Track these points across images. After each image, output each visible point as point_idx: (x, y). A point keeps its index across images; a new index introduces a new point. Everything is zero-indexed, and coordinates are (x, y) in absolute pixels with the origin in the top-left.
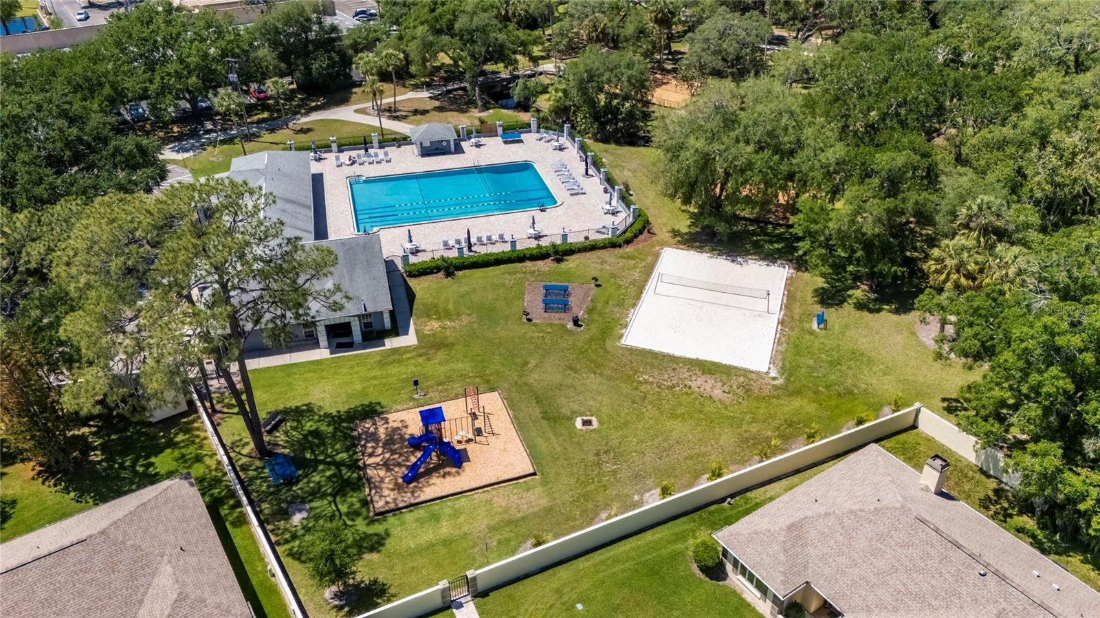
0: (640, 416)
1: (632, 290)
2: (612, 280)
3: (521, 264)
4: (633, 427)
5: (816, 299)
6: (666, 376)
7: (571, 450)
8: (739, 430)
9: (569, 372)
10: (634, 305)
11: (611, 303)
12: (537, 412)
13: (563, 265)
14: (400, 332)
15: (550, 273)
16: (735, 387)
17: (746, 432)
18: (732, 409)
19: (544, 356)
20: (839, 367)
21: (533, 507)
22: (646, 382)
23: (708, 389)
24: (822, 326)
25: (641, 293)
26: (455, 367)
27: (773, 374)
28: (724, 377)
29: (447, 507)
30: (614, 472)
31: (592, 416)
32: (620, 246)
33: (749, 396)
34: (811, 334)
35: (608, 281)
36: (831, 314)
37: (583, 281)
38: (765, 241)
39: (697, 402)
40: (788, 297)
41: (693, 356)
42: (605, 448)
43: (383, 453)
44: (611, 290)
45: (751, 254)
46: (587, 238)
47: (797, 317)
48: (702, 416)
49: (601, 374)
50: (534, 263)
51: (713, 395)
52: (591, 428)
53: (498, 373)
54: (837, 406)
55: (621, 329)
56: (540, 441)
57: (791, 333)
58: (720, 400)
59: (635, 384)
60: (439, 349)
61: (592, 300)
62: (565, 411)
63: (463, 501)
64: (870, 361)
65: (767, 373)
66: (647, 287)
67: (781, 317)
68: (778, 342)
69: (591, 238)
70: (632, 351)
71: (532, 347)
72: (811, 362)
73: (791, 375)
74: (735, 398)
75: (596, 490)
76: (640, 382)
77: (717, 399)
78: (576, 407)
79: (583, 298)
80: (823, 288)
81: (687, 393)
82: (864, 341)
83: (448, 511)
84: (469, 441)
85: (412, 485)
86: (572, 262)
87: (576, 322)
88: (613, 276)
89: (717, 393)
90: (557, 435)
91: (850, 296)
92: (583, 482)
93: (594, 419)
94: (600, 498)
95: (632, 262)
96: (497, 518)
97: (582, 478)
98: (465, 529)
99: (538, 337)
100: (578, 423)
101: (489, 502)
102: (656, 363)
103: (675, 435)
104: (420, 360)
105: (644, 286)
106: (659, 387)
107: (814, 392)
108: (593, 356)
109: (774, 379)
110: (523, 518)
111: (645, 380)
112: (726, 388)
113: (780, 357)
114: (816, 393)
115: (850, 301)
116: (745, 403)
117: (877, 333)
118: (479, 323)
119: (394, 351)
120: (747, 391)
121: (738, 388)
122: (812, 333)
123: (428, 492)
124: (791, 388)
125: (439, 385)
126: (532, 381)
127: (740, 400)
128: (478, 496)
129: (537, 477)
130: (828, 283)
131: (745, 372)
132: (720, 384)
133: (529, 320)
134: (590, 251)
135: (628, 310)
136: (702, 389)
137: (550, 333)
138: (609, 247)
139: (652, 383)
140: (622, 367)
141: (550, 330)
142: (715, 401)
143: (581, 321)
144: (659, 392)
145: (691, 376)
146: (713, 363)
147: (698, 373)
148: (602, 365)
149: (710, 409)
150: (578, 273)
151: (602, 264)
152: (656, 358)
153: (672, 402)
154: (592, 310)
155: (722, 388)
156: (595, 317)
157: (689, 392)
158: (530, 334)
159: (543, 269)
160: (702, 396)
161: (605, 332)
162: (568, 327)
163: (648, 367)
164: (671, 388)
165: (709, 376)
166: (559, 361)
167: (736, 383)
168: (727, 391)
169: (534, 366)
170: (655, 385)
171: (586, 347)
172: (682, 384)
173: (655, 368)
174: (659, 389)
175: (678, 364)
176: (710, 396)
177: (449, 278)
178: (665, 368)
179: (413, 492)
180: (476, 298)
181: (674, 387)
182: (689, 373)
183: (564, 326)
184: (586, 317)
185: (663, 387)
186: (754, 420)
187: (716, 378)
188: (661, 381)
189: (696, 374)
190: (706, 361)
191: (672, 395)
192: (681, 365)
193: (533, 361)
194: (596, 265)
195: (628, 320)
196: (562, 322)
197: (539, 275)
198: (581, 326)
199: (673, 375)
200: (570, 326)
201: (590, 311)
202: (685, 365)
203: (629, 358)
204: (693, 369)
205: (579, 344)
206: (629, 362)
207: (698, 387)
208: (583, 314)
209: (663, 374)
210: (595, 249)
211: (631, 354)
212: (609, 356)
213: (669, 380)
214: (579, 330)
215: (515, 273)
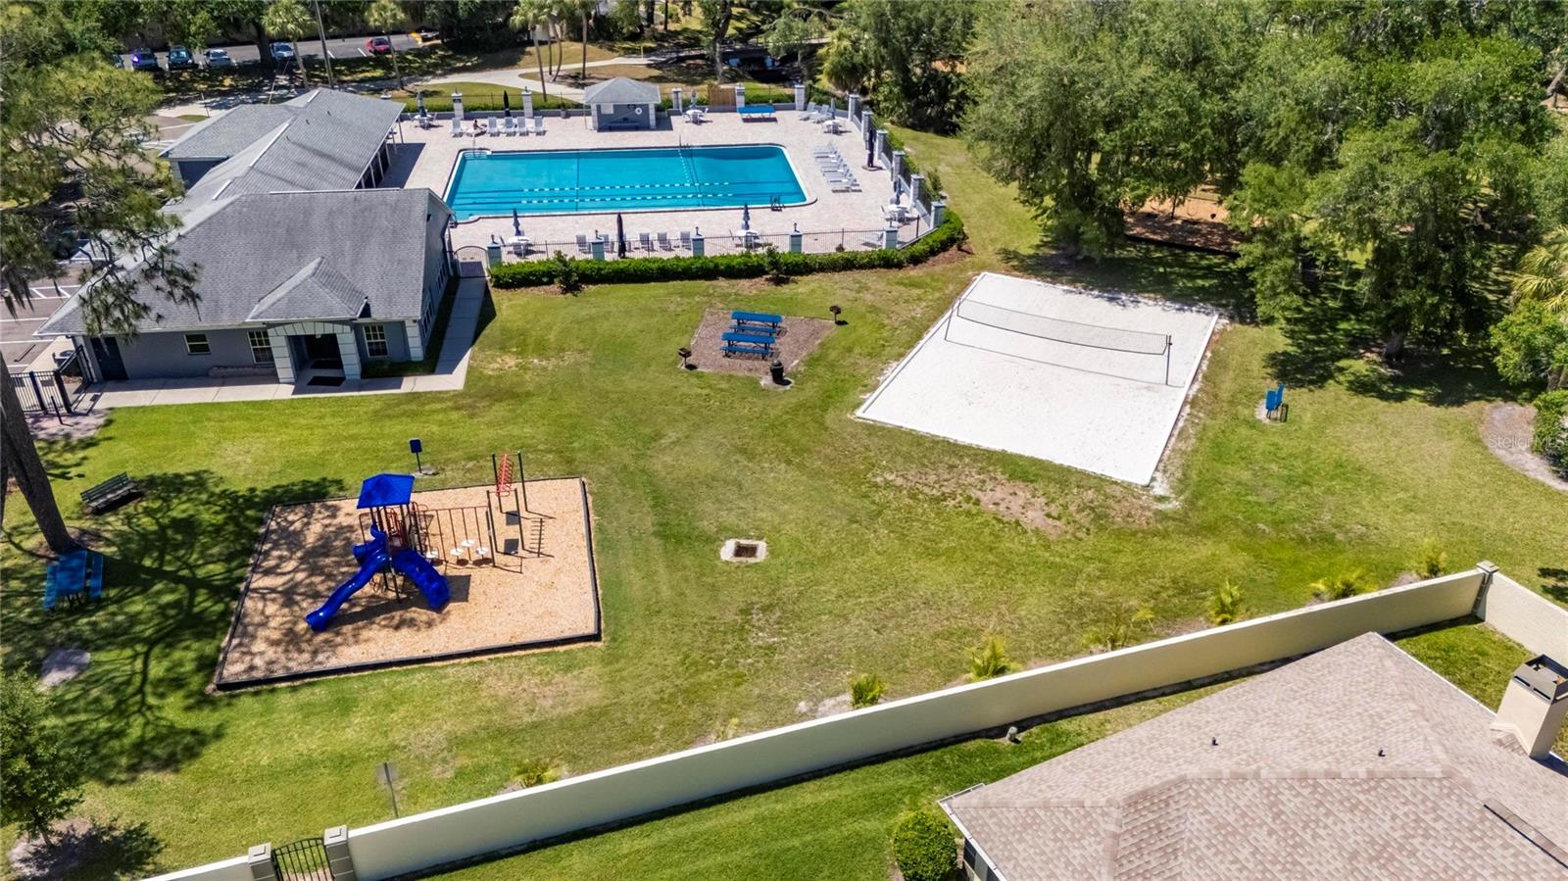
0: (860, 547)
1: (904, 333)
2: (870, 317)
3: (708, 283)
4: (840, 565)
5: (1269, 370)
6: (932, 478)
7: (693, 597)
8: (1066, 592)
9: (738, 457)
10: (902, 355)
11: (857, 350)
12: (649, 523)
13: (786, 289)
14: (437, 369)
15: (756, 297)
16: (1072, 508)
17: (1082, 595)
18: (1058, 548)
19: (697, 427)
20: (1305, 489)
21: (565, 705)
22: (888, 485)
23: (1016, 508)
24: (1276, 414)
25: (920, 337)
26: (516, 432)
27: (1159, 490)
28: (1052, 489)
29: (377, 687)
30: (771, 649)
31: (760, 538)
32: (900, 266)
33: (1102, 528)
34: (1253, 427)
35: (862, 317)
36: (1297, 398)
37: (813, 314)
38: (1180, 275)
39: (987, 530)
40: (1211, 362)
41: (995, 445)
42: (765, 601)
43: (295, 570)
44: (863, 331)
45: (1148, 292)
46: (840, 249)
47: (1225, 395)
48: (991, 557)
49: (801, 466)
50: (734, 281)
51: (1022, 519)
52: (751, 560)
53: (596, 448)
54: (1295, 563)
55: (862, 392)
56: (634, 577)
57: (1209, 422)
58: (1037, 531)
59: (864, 488)
60: (500, 400)
61: (822, 345)
62: (707, 526)
63: (419, 677)
64: (1376, 484)
65: (1147, 487)
66: (932, 330)
67: (1192, 393)
68: (1179, 434)
69: (848, 250)
70: (874, 429)
71: (679, 410)
72: (1246, 476)
73: (1197, 496)
74: (1070, 529)
75: (718, 682)
76: (876, 485)
77: (1029, 528)
78: (731, 519)
79: (806, 341)
80: (1285, 353)
81: (968, 513)
82: (1366, 446)
83: (377, 694)
84: (483, 562)
85: (322, 637)
86: (804, 287)
87: (778, 375)
88: (873, 310)
89: (1034, 517)
90: (671, 566)
91: (1341, 370)
92: (695, 663)
93: (762, 547)
94: (721, 701)
95: (916, 292)
96: (475, 721)
97: (696, 655)
98: (396, 737)
99: (700, 395)
100: (727, 551)
101: (474, 686)
102: (916, 452)
103: (923, 589)
104: (455, 416)
105: (927, 328)
106: (913, 497)
107: (1245, 532)
108: (793, 432)
109: (1161, 499)
110: (535, 726)
111: (887, 482)
112: (1054, 510)
113: (1178, 462)
114: (1251, 533)
115: (1341, 378)
116: (1091, 540)
117: (1395, 434)
118: (592, 366)
119: (414, 396)
120: (1099, 517)
121: (1079, 511)
122: (1253, 424)
123: (350, 654)
124: (1195, 519)
125: (470, 459)
126: (659, 467)
127: (1080, 535)
128: (454, 671)
129: (599, 644)
130: (1299, 346)
131: (1101, 482)
132: (1043, 500)
133: (691, 367)
134: (840, 271)
135: (886, 362)
136: (1002, 508)
137: (722, 390)
138: (879, 266)
139: (900, 488)
140: (846, 456)
141: (724, 385)
142: (1026, 532)
143: (789, 375)
144: (910, 506)
145: (984, 482)
146: (1034, 461)
147: (999, 476)
148: (808, 450)
149: (1011, 546)
150: (811, 302)
151: (858, 292)
152: (919, 444)
153: (933, 527)
154: (817, 360)
155: (1046, 508)
156: (820, 370)
157: (974, 512)
158: (684, 390)
159: (746, 293)
160: (999, 521)
161: (830, 397)
162: (762, 383)
163: (900, 460)
164: (936, 500)
165: (1022, 485)
166: (725, 438)
167: (1078, 501)
168: (1055, 514)
169: (673, 443)
170: (905, 492)
171: (785, 417)
172: (961, 495)
173: (912, 462)
174: (911, 501)
175: (961, 458)
176: (1017, 523)
177: (569, 295)
178: (933, 463)
179: (315, 653)
180: (604, 327)
181: (945, 500)
182: (981, 477)
183: (755, 382)
184: (802, 369)
185: (921, 497)
186: (1104, 574)
187: (1036, 489)
188: (920, 486)
189: (996, 479)
190: (1021, 457)
191: (937, 514)
192: (967, 460)
193: (672, 435)
194: (847, 293)
195: (881, 378)
196: (752, 375)
197: (736, 300)
198: (788, 383)
199: (947, 476)
200: (766, 381)
201: (812, 361)
202: (975, 461)
203: (866, 442)
204: (991, 468)
205: (773, 413)
206: (863, 449)
207: (995, 504)
208: (798, 365)
209: (926, 474)
210: (850, 269)
211: (870, 435)
212: (825, 436)
213: (937, 486)
214: (781, 389)
215: (692, 295)
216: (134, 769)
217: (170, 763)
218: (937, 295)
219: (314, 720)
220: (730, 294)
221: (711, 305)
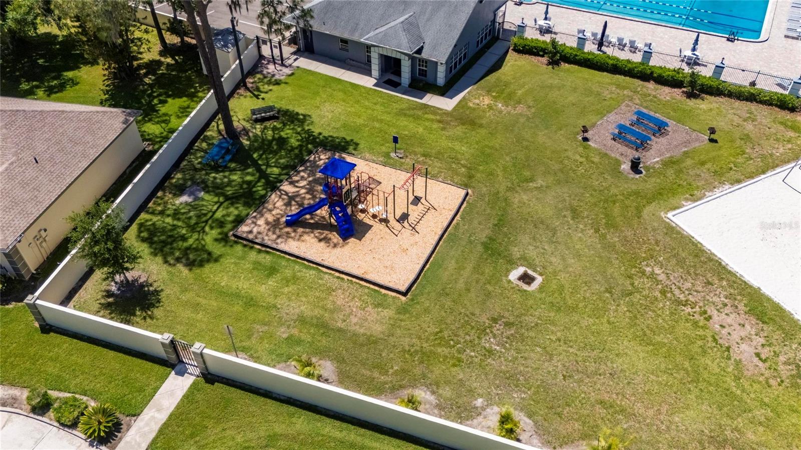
0: (598, 312)
1: (755, 164)
2: (738, 143)
3: (641, 83)
4: (576, 317)
6: (688, 285)
7: (472, 295)
9: (568, 213)
10: (739, 181)
11: (708, 165)
12: (483, 236)
13: (692, 103)
15: (666, 104)
19: (559, 182)
21: (362, 327)
22: (652, 276)
23: (735, 336)
25: (764, 172)
28: (777, 336)
29: (292, 269)
31: (541, 274)
32: (793, 111)
35: (732, 141)
37: (696, 127)
39: (700, 343)
41: (755, 282)
42: (512, 319)
43: (303, 187)
44: (725, 153)
46: (753, 84)
48: (687, 364)
49: (603, 237)
50: (660, 86)
51: (734, 347)
52: (525, 287)
55: (687, 200)
56: (452, 265)
58: (738, 363)
59: (633, 271)
61: (685, 153)
62: (516, 252)
66: (778, 170)
69: (759, 86)
70: (672, 231)
71: (557, 167)
74: (768, 373)
75: (445, 357)
76: (643, 273)
77: (734, 356)
78: (532, 253)
79: (676, 146)
81: (696, 324)
84: (384, 220)
85: (288, 229)
86: (707, 105)
87: (635, 166)
88: (746, 138)
89: (744, 352)
90: (477, 269)
92: (442, 338)
93: (539, 280)
94: (438, 371)
95: (792, 134)
96: (317, 312)
97: (446, 334)
99: (576, 161)
100: (514, 275)
101: (330, 291)
102: (690, 261)
104: (436, 126)
105: (774, 167)
106: (663, 292)
108: (616, 210)
110: (339, 330)
111: (653, 273)
112: (765, 353)
119: (426, 106)
126: (516, 201)
128: (329, 279)
129: (403, 299)
132: (762, 341)
133: (586, 139)
134: (743, 100)
135: (722, 183)
136: (724, 331)
137: (593, 162)
138: (776, 106)
139: (658, 282)
140: (638, 242)
141: (596, 159)
142: (729, 358)
143: (645, 167)
144: (656, 299)
145: (726, 305)
146: (778, 308)
147: (741, 307)
148: (615, 227)
149: (710, 363)
150: (702, 118)
151: (745, 120)
152: (696, 256)
153: (661, 321)
154: (673, 163)
155: (760, 348)
156: (670, 172)
157: (701, 324)
158: (570, 154)
159: (662, 97)
160: (715, 340)
161: (660, 194)
162: (623, 167)
163: (674, 261)
164: (679, 302)
165: (754, 321)
166: (570, 197)
167: (791, 355)
168: (763, 356)
169: (536, 188)
170: (660, 287)
171: (619, 197)
172: (700, 307)
173: (682, 268)
174: (659, 295)
175: (721, 279)
176: (728, 349)
177: (550, 66)
178: (696, 275)
179: (279, 237)
180: (554, 95)
181: (685, 306)
182: (726, 301)
183: (618, 163)
184: (657, 166)
185: (669, 295)
186: (768, 424)
187: (762, 330)
188: (673, 287)
189: (737, 307)
190: (769, 299)
191: (671, 313)
192: (725, 283)
193: (540, 182)
194: (736, 118)
195: (710, 194)
196: (620, 158)
197: (651, 100)
198: (641, 173)
199: (700, 289)
200: (626, 167)
201: (669, 163)
202: (731, 286)
203: (659, 238)
204: (739, 297)
205: (614, 191)
206: (653, 242)
207: (721, 326)
208: (657, 162)
209: (686, 280)
210: (751, 101)
211: (666, 234)
212: (635, 221)
213: (687, 292)
214: (632, 175)
215: (624, 88)
216: (178, 260)
217: (191, 265)
219: (255, 273)
220: (650, 95)
221: (631, 100)
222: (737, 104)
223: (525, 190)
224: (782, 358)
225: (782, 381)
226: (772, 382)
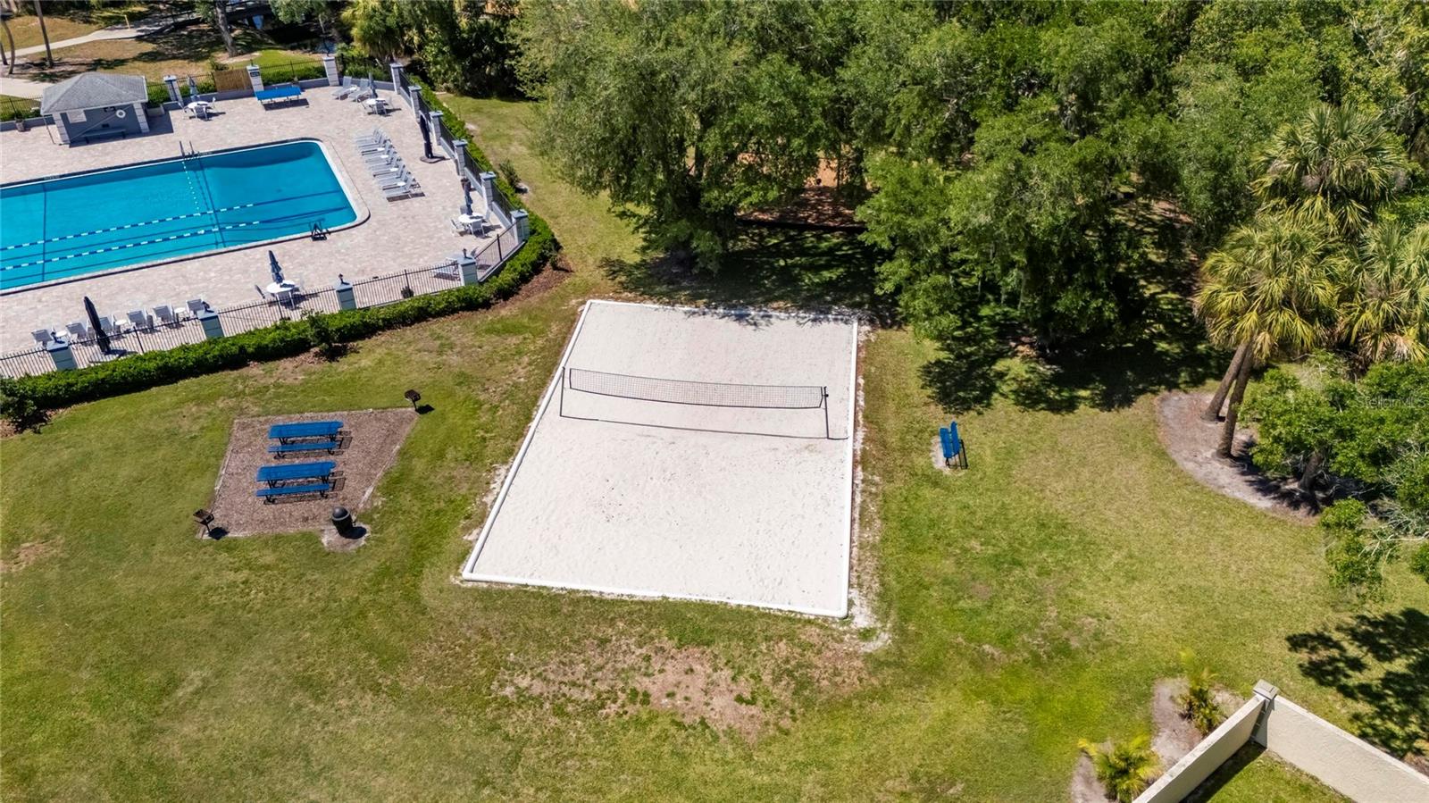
1: (508, 410)
2: (461, 392)
6: (581, 668)
9: (299, 696)
10: (511, 453)
11: (450, 454)
13: (343, 366)
15: (304, 389)
19: (233, 649)
22: (522, 697)
23: (697, 697)
24: (956, 458)
25: (529, 419)
28: (737, 651)
32: (486, 305)
33: (808, 705)
35: (451, 394)
37: (384, 402)
41: (653, 593)
44: (454, 418)
46: (408, 293)
47: (894, 441)
51: (708, 714)
55: (467, 529)
58: (731, 733)
59: (489, 712)
61: (402, 453)
66: (543, 403)
69: (418, 292)
70: (488, 595)
71: (205, 621)
77: (719, 728)
79: (380, 451)
81: (637, 723)
82: (1059, 488)
86: (367, 356)
87: (347, 528)
88: (463, 379)
89: (723, 708)
95: (512, 341)
99: (233, 584)
102: (552, 627)
105: (535, 401)
106: (559, 711)
108: (379, 627)
111: (519, 692)
112: (745, 687)
121: (777, 680)
132: (728, 672)
133: (218, 533)
134: (412, 323)
135: (491, 470)
136: (679, 702)
137: (267, 567)
138: (463, 309)
139: (539, 700)
140: (457, 656)
141: (269, 558)
142: (716, 738)
143: (361, 517)
144: (558, 731)
145: (647, 659)
146: (706, 608)
147: (668, 645)
148: (402, 658)
149: (701, 769)
150: (379, 381)
151: (440, 353)
152: (554, 612)
154: (398, 481)
156: (406, 500)
157: (645, 717)
158: (209, 579)
159: (290, 381)
160: (680, 725)
161: (422, 547)
162: (324, 540)
163: (532, 646)
164: (592, 709)
165: (697, 652)
166: (277, 662)
167: (771, 663)
168: (747, 696)
169: (196, 692)
171: (365, 598)
172: (623, 691)
173: (551, 647)
175: (612, 623)
176: (703, 722)
177: (27, 433)
178: (577, 642)
181: (603, 706)
182: (644, 651)
183: (312, 539)
184: (378, 503)
185: (570, 708)
188: (565, 689)
189: (662, 649)
192: (621, 625)
193: (195, 676)
194: (426, 357)
195: (489, 498)
196: (309, 528)
198: (362, 532)
199: (599, 661)
200: (330, 537)
201: (392, 486)
202: (632, 623)
203: (481, 623)
204: (653, 632)
205: (345, 595)
206: (479, 638)
207: (668, 695)
208: (373, 495)
209: (572, 662)
210: (425, 319)
211: (486, 608)
212: (423, 623)
213: (589, 682)
214: (353, 545)
215: (212, 398)
218: (540, 342)
220: (267, 388)
221: (242, 412)
222: (409, 333)
223: (179, 714)
224: (767, 678)
225: (793, 712)
226: (786, 723)
